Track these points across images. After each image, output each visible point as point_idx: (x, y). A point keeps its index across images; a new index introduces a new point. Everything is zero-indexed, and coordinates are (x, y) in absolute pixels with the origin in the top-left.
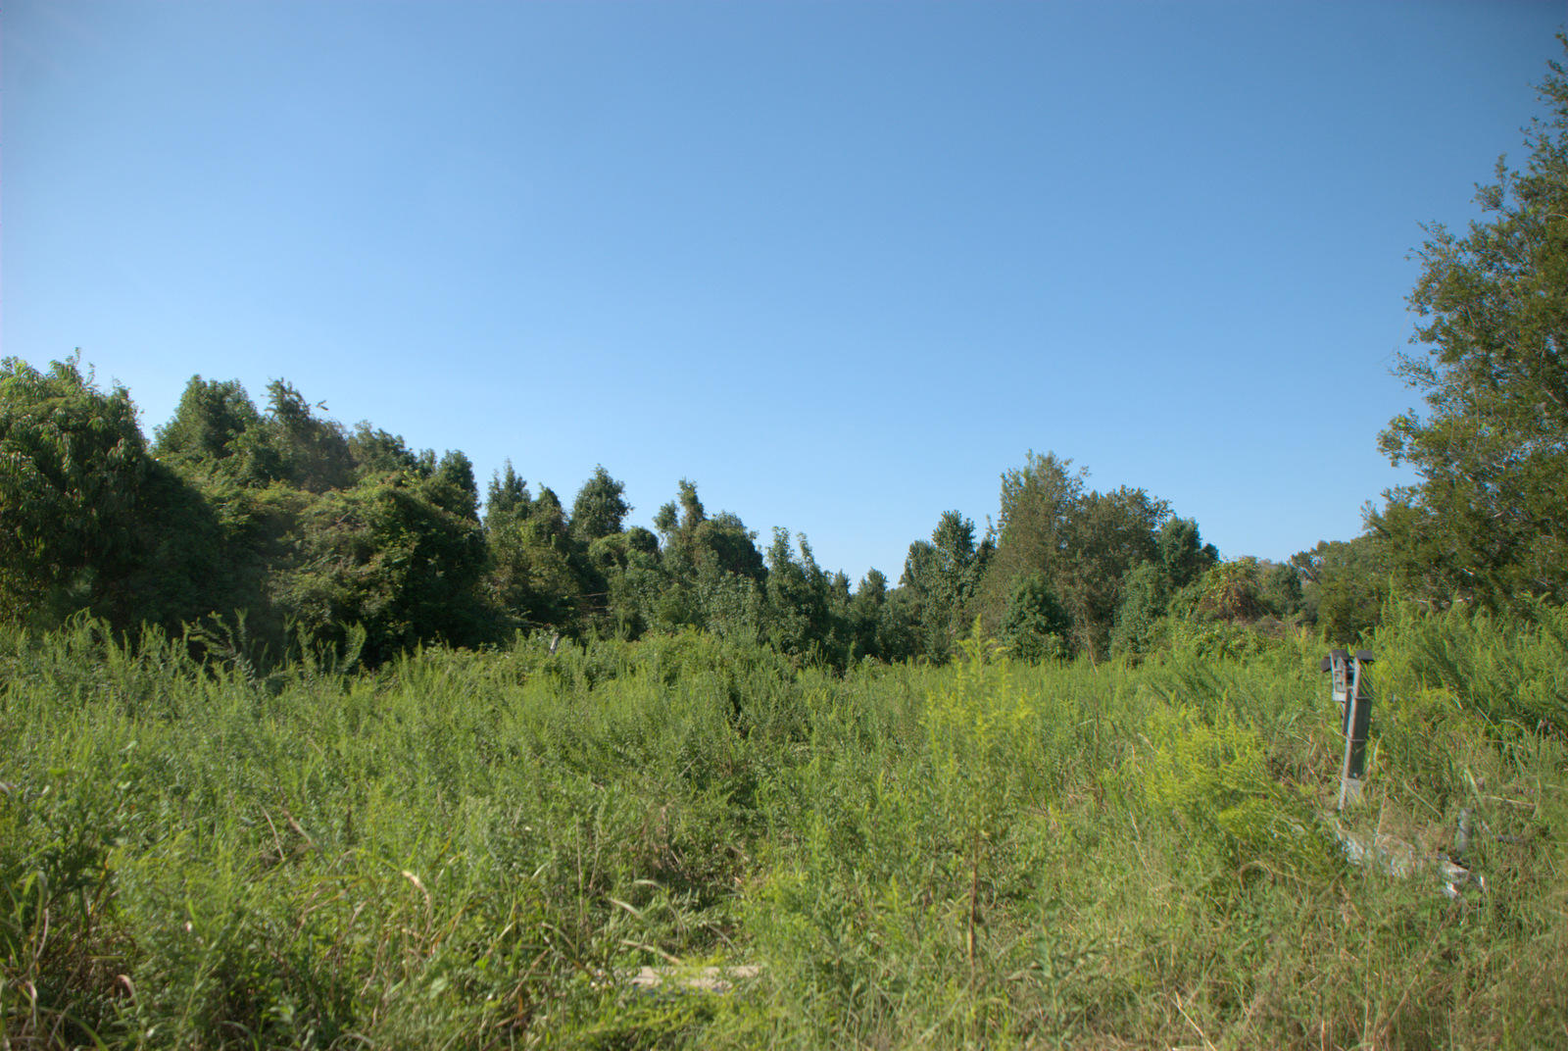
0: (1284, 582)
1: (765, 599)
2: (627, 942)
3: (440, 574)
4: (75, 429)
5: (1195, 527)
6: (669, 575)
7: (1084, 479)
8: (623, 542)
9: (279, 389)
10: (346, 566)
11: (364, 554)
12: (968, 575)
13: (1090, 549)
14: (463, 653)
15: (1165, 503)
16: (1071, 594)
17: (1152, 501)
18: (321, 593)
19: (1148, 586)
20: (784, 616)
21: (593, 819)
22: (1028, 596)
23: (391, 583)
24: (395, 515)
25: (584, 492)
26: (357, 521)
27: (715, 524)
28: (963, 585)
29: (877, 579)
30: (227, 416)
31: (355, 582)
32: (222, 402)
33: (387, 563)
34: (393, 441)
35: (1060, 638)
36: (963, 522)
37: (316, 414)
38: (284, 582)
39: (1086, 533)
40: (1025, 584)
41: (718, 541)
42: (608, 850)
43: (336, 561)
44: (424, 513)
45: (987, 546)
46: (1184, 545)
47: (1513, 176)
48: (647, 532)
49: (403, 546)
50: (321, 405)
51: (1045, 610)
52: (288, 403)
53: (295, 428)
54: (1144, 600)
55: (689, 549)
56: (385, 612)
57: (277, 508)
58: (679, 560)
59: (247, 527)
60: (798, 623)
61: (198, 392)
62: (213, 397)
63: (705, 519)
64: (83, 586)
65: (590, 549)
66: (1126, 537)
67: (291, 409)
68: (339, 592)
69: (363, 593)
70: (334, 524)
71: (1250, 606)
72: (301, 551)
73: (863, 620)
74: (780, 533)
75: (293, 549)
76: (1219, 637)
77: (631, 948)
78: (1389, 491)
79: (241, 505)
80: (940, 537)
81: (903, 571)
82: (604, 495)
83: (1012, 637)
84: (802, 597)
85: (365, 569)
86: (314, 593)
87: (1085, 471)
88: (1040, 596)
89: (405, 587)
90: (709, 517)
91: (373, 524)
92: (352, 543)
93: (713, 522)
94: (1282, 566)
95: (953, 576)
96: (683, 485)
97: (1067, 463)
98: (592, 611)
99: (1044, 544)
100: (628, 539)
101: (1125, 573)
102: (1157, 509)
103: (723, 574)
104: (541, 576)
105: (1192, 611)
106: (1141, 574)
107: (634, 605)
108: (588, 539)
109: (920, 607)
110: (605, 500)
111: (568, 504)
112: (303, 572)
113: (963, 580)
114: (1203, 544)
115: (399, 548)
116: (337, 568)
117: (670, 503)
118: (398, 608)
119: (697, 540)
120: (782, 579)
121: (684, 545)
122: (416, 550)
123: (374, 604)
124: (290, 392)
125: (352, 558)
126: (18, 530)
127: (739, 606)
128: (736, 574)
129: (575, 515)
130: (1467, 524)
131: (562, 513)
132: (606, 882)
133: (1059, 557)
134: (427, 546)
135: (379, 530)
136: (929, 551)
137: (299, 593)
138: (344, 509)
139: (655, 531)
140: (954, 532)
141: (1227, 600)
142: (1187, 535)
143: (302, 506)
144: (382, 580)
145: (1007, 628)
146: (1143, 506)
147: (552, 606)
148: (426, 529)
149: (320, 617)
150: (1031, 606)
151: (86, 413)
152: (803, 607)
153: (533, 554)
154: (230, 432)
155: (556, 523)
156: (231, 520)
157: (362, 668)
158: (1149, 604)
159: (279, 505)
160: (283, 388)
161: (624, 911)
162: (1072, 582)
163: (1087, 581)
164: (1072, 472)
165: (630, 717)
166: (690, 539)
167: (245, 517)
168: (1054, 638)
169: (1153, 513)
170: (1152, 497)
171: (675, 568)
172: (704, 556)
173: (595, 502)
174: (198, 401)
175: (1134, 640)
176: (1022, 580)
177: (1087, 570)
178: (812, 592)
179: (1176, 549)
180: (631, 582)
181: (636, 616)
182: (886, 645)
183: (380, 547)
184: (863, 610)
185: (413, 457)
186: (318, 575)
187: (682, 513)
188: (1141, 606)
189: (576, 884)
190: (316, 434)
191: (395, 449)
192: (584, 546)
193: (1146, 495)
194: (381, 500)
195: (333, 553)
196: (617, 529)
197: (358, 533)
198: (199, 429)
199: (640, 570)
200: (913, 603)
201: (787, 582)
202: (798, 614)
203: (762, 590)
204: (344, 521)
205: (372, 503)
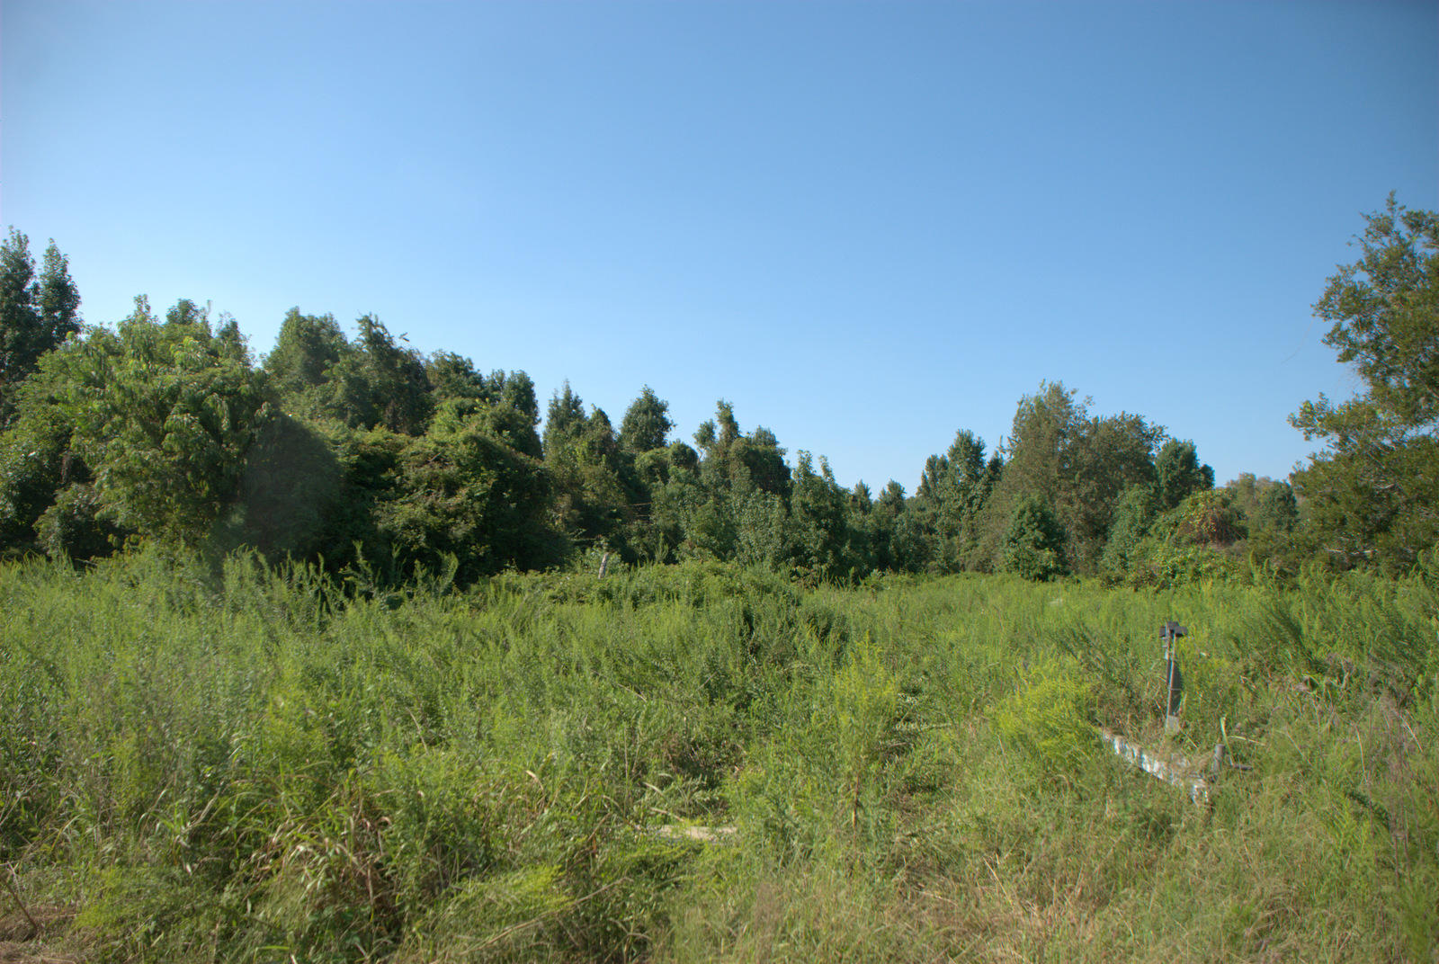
0: (1279, 500)
1: (789, 514)
2: (655, 809)
3: (513, 505)
4: (229, 394)
5: (1193, 448)
6: (705, 489)
7: (1088, 408)
8: (666, 455)
9: (367, 323)
10: (437, 499)
11: (451, 488)
12: (978, 488)
13: (1088, 472)
14: (533, 575)
15: (1161, 429)
16: (1068, 512)
17: (1149, 426)
18: (417, 521)
19: (1138, 507)
20: (806, 529)
21: (636, 724)
22: (1028, 514)
23: (474, 512)
24: (476, 456)
25: (633, 410)
26: (445, 461)
27: (748, 441)
28: (973, 498)
29: (896, 489)
30: (322, 345)
31: (445, 512)
32: (318, 335)
33: (470, 496)
34: (463, 363)
35: (1054, 554)
36: (975, 439)
37: (398, 343)
38: (388, 511)
39: (1086, 457)
40: (1025, 503)
41: (751, 457)
42: (646, 745)
43: (429, 494)
44: (501, 455)
45: (996, 464)
46: (1181, 466)
47: (1401, 209)
48: (687, 447)
49: (483, 482)
50: (403, 337)
51: (1043, 526)
52: (375, 335)
53: (381, 355)
54: (1134, 520)
55: (725, 463)
56: (469, 537)
57: (379, 448)
58: (715, 475)
59: (357, 465)
60: (818, 536)
61: (299, 326)
62: (311, 331)
63: (739, 437)
64: (237, 520)
65: (637, 461)
66: (1123, 458)
67: (377, 339)
68: (432, 520)
69: (451, 521)
70: (427, 462)
71: (1227, 529)
72: (401, 485)
73: (879, 531)
74: (804, 455)
75: (394, 484)
76: (1191, 560)
77: (657, 813)
78: (1315, 455)
79: (352, 446)
80: (955, 452)
81: (920, 483)
82: (650, 413)
83: (1012, 551)
84: (822, 513)
85: (453, 501)
86: (411, 521)
87: (1089, 400)
88: (1038, 514)
89: (485, 516)
90: (744, 434)
91: (459, 464)
92: (441, 479)
93: (747, 439)
94: (1278, 484)
95: (964, 490)
96: (721, 405)
97: (1073, 393)
98: (637, 519)
99: (1047, 466)
100: (670, 452)
101: (1120, 493)
102: (1154, 434)
103: (753, 489)
104: (593, 491)
105: (1172, 534)
106: (1132, 497)
107: (674, 517)
108: (634, 452)
109: (935, 517)
110: (650, 416)
111: (617, 423)
112: (403, 503)
113: (973, 493)
114: (1201, 464)
115: (479, 484)
116: (430, 500)
117: (708, 421)
118: (480, 533)
119: (732, 455)
120: (804, 496)
121: (721, 459)
122: (494, 485)
123: (459, 531)
124: (376, 325)
125: (442, 491)
126: (189, 474)
127: (766, 520)
128: (764, 492)
129: (624, 430)
130: (1352, 496)
131: (612, 431)
132: (643, 768)
133: (1060, 478)
134: (502, 483)
135: (465, 468)
136: (944, 464)
137: (400, 521)
138: (436, 451)
139: (694, 446)
140: (966, 449)
141: (1203, 526)
142: (1184, 457)
143: (400, 447)
144: (466, 509)
145: (1009, 542)
146: (1141, 432)
147: (602, 518)
148: (502, 468)
149: (417, 541)
150: (1031, 523)
151: (238, 382)
152: (823, 522)
153: (586, 471)
154: (327, 362)
155: (607, 440)
156: (345, 460)
157: (455, 589)
158: (1138, 524)
159: (383, 446)
160: (370, 323)
161: (654, 791)
162: (1070, 502)
163: (1085, 501)
164: (1077, 401)
165: (665, 641)
166: (726, 453)
167: (356, 457)
168: (1048, 553)
169: (1149, 437)
170: (1149, 422)
171: (711, 483)
172: (737, 472)
173: (642, 419)
174: (298, 334)
175: (1122, 556)
176: (1023, 499)
177: (1084, 490)
178: (831, 509)
179: (1174, 469)
180: (672, 496)
181: (676, 526)
182: (898, 553)
183: (465, 483)
184: (879, 522)
185: (481, 377)
186: (415, 506)
187: (719, 430)
188: (1130, 526)
189: (624, 769)
190: (398, 361)
191: (466, 370)
192: (632, 458)
193: (1144, 420)
194: (465, 443)
195: (427, 487)
196: (661, 443)
197: (446, 471)
198: (298, 359)
199: (680, 485)
200: (928, 512)
201: (809, 499)
202: (818, 528)
203: (787, 506)
204: (435, 460)
205: (457, 445)
